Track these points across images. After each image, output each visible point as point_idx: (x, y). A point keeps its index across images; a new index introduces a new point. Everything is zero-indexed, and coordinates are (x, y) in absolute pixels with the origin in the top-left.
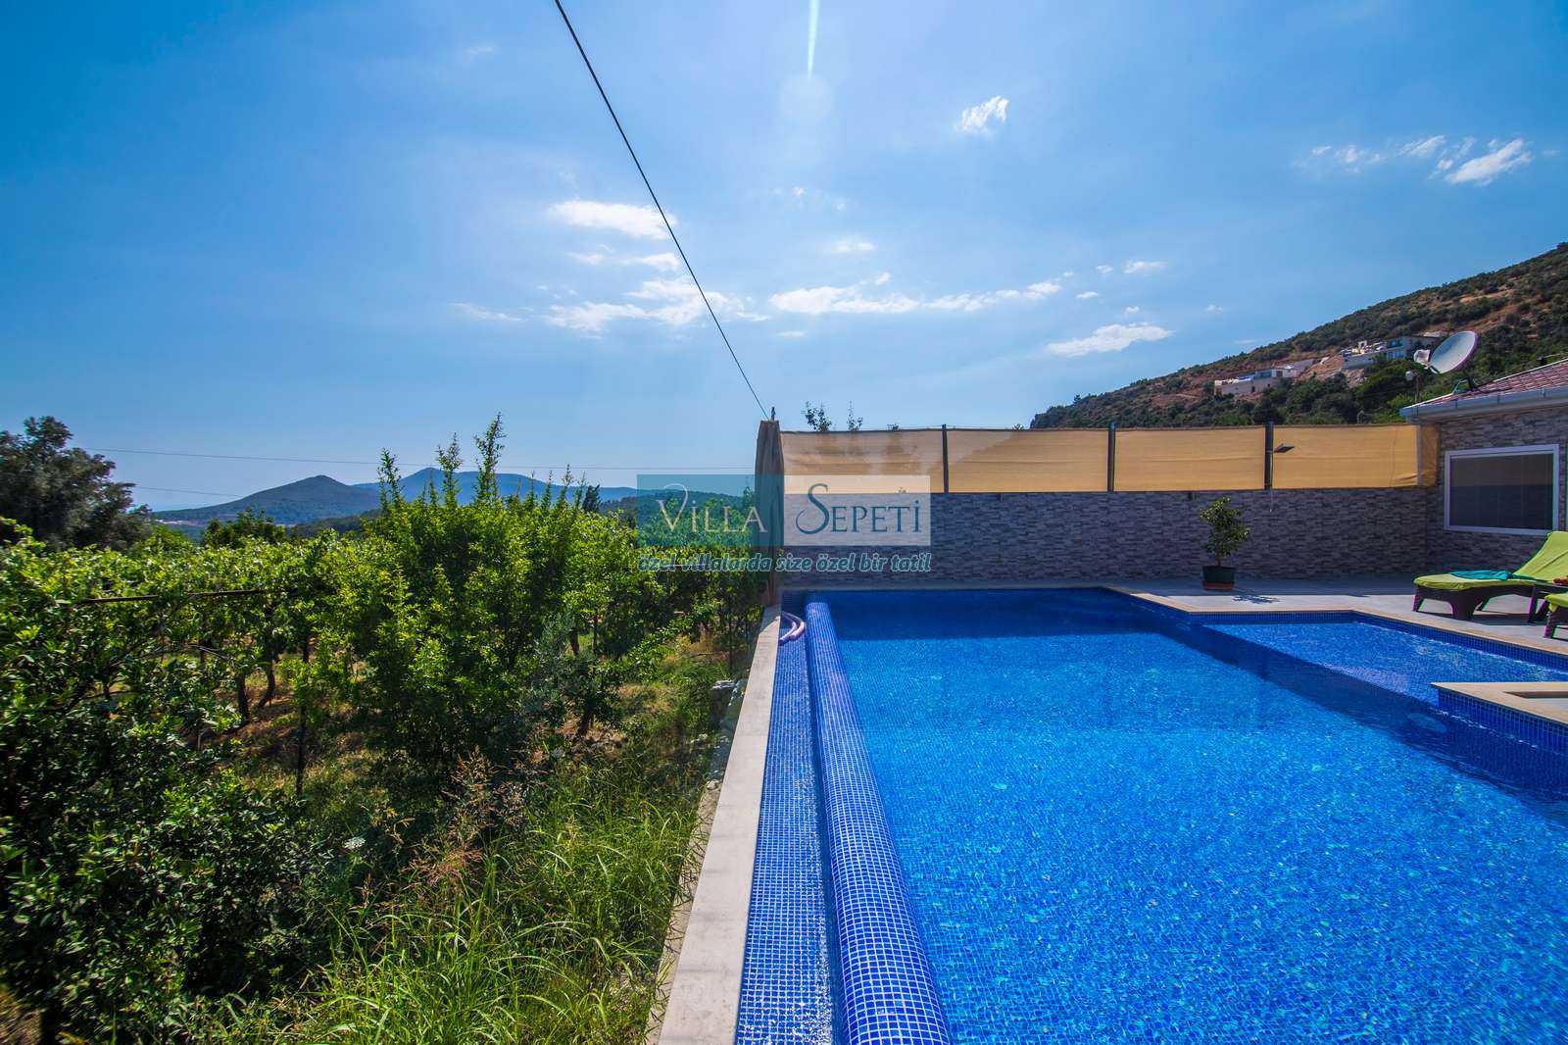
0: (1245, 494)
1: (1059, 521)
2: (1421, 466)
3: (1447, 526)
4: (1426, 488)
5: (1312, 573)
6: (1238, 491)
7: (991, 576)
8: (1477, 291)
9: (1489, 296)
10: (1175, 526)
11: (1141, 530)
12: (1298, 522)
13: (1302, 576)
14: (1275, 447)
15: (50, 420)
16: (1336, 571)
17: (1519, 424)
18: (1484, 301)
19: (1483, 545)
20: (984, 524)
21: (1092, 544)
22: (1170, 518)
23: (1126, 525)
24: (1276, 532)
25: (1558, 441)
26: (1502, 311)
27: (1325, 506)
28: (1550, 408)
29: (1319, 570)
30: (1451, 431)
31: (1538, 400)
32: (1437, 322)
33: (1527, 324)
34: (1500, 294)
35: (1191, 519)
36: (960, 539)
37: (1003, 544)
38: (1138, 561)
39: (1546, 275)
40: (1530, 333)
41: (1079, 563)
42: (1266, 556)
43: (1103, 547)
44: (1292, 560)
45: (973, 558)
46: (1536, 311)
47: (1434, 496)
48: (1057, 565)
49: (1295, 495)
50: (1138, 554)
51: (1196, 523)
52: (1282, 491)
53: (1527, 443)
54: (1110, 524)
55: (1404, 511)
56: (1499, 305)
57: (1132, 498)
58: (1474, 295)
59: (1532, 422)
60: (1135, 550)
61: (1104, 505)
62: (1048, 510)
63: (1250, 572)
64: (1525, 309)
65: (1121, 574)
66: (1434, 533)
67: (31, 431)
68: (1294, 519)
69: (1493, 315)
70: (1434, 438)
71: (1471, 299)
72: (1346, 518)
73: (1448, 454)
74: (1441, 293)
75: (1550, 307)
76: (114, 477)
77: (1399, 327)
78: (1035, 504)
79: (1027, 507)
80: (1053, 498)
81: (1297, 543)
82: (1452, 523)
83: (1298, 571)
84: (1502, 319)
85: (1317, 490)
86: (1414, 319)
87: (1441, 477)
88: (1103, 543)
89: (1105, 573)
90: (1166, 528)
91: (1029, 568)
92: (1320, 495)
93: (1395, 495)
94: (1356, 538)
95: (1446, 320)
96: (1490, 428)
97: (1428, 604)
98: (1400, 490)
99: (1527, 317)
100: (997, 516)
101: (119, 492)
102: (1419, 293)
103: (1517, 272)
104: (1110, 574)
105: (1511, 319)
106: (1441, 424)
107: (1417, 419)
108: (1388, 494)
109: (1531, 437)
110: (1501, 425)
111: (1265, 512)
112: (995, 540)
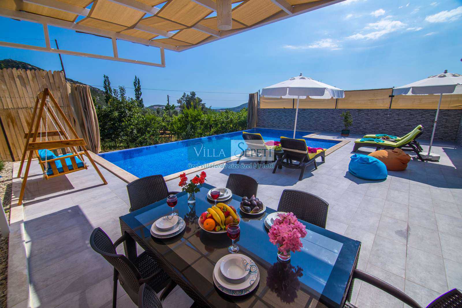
0: (379, 110)
1: (319, 116)
6: (377, 109)
11: (342, 120)
12: (399, 120)
15: (193, 92)
20: (300, 116)
21: (327, 123)
23: (338, 118)
27: (411, 115)
37: (304, 121)
41: (323, 127)
43: (330, 123)
48: (317, 127)
52: (394, 109)
54: (333, 117)
57: (340, 111)
61: (332, 112)
62: (316, 113)
65: (335, 131)
67: (191, 94)
68: (397, 118)
76: (202, 103)
78: (313, 111)
79: (311, 112)
80: (318, 110)
81: (397, 126)
85: (408, 109)
89: (330, 130)
91: (310, 127)
100: (303, 114)
101: (203, 105)
104: (331, 131)
111: (386, 116)
112: (302, 120)
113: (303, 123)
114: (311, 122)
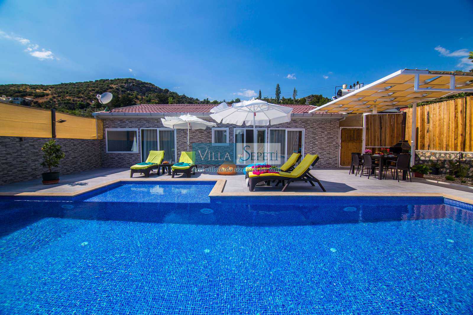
0: (46, 140)
2: (98, 133)
3: (107, 152)
4: (100, 140)
8: (41, 89)
9: (44, 92)
10: (13, 155)
12: (66, 152)
13: (69, 173)
14: (56, 120)
17: (127, 122)
18: (43, 93)
19: (119, 157)
22: (11, 151)
25: (138, 128)
26: (48, 97)
27: (74, 145)
28: (135, 119)
29: (74, 170)
30: (107, 122)
31: (136, 116)
32: (30, 95)
33: (55, 102)
34: (47, 92)
35: (22, 151)
39: (59, 90)
40: (56, 104)
44: (65, 167)
46: (57, 99)
47: (103, 143)
49: (65, 141)
51: (25, 153)
52: (60, 139)
53: (130, 128)
55: (95, 147)
56: (48, 95)
58: (40, 90)
59: (131, 122)
64: (54, 97)
66: (103, 154)
68: (64, 150)
69: (46, 97)
70: (102, 124)
71: (39, 91)
72: (81, 150)
73: (107, 129)
74: (30, 87)
75: (60, 99)
77: (17, 94)
82: (109, 151)
84: (49, 99)
85: (72, 139)
86: (22, 92)
87: (105, 136)
90: (8, 156)
92: (72, 141)
93: (92, 142)
94: (84, 157)
95: (32, 95)
96: (119, 122)
97: (135, 175)
99: (55, 100)
102: (23, 85)
103: (52, 87)
105: (51, 99)
106: (104, 120)
107: (98, 117)
109: (131, 126)
110: (122, 122)
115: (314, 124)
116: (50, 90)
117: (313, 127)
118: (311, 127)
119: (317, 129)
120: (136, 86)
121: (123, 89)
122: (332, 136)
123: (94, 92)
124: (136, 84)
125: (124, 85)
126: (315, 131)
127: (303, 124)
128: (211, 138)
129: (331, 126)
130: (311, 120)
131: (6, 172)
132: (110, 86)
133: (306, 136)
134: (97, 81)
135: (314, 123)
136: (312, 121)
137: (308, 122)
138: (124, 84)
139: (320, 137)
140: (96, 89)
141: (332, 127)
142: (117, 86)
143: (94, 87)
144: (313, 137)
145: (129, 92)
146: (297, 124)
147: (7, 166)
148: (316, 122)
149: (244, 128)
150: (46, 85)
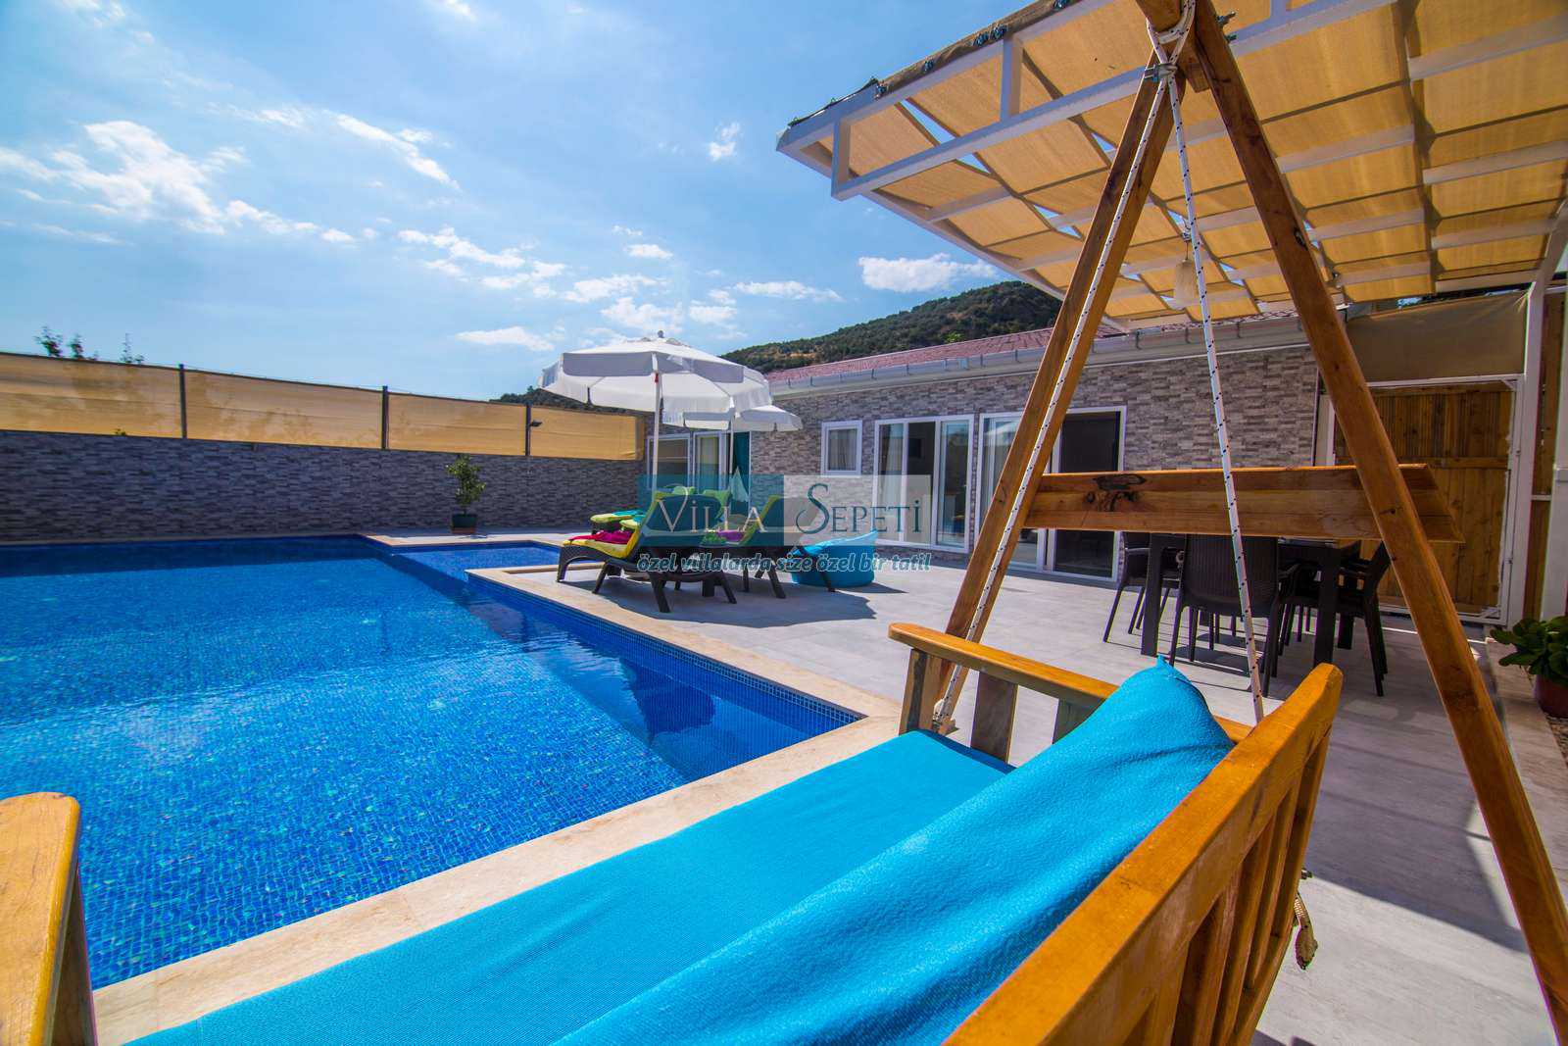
0: (509, 459)
1: (327, 474)
2: (637, 446)
4: (639, 462)
5: (559, 522)
6: (501, 456)
7: (243, 529)
10: (446, 482)
11: (413, 485)
12: (550, 483)
14: (531, 422)
16: (578, 521)
20: (234, 474)
21: (362, 497)
22: (442, 475)
23: (399, 480)
24: (531, 490)
36: (202, 490)
37: (259, 495)
38: (411, 513)
42: (523, 509)
43: (374, 500)
44: (544, 512)
45: (220, 510)
47: (646, 468)
48: (324, 516)
49: (547, 462)
50: (409, 506)
52: (537, 458)
54: (381, 479)
55: (626, 478)
57: (404, 456)
60: (408, 503)
61: (377, 461)
62: (314, 463)
63: (511, 522)
68: (546, 480)
70: (643, 427)
72: (586, 481)
78: (298, 456)
79: (288, 459)
81: (549, 499)
83: (550, 521)
85: (564, 459)
88: (374, 496)
90: (438, 484)
91: (291, 519)
92: (566, 462)
93: (620, 466)
98: (622, 462)
100: (252, 467)
104: (381, 524)
108: (615, 464)
111: (523, 474)
112: (248, 491)
113: (255, 504)
114: (292, 498)
115: (1170, 384)
116: (815, 351)
117: (1166, 399)
118: (1158, 399)
119: (1187, 406)
120: (1022, 302)
121: (981, 321)
122: (1273, 436)
123: (906, 340)
124: (1019, 299)
125: (986, 305)
126: (1176, 415)
127: (1116, 386)
128: (818, 453)
129: (1269, 383)
130: (1158, 365)
131: (431, 508)
132: (948, 316)
133: (1131, 439)
134: (918, 307)
135: (1173, 379)
136: (1165, 369)
137: (1143, 376)
138: (984, 305)
139: (1203, 440)
140: (912, 330)
141: (1275, 388)
142: (965, 312)
143: (906, 328)
144: (1165, 446)
145: (996, 325)
146: (1091, 388)
147: (434, 500)
148: (1181, 372)
149: (903, 416)
150: (810, 338)
